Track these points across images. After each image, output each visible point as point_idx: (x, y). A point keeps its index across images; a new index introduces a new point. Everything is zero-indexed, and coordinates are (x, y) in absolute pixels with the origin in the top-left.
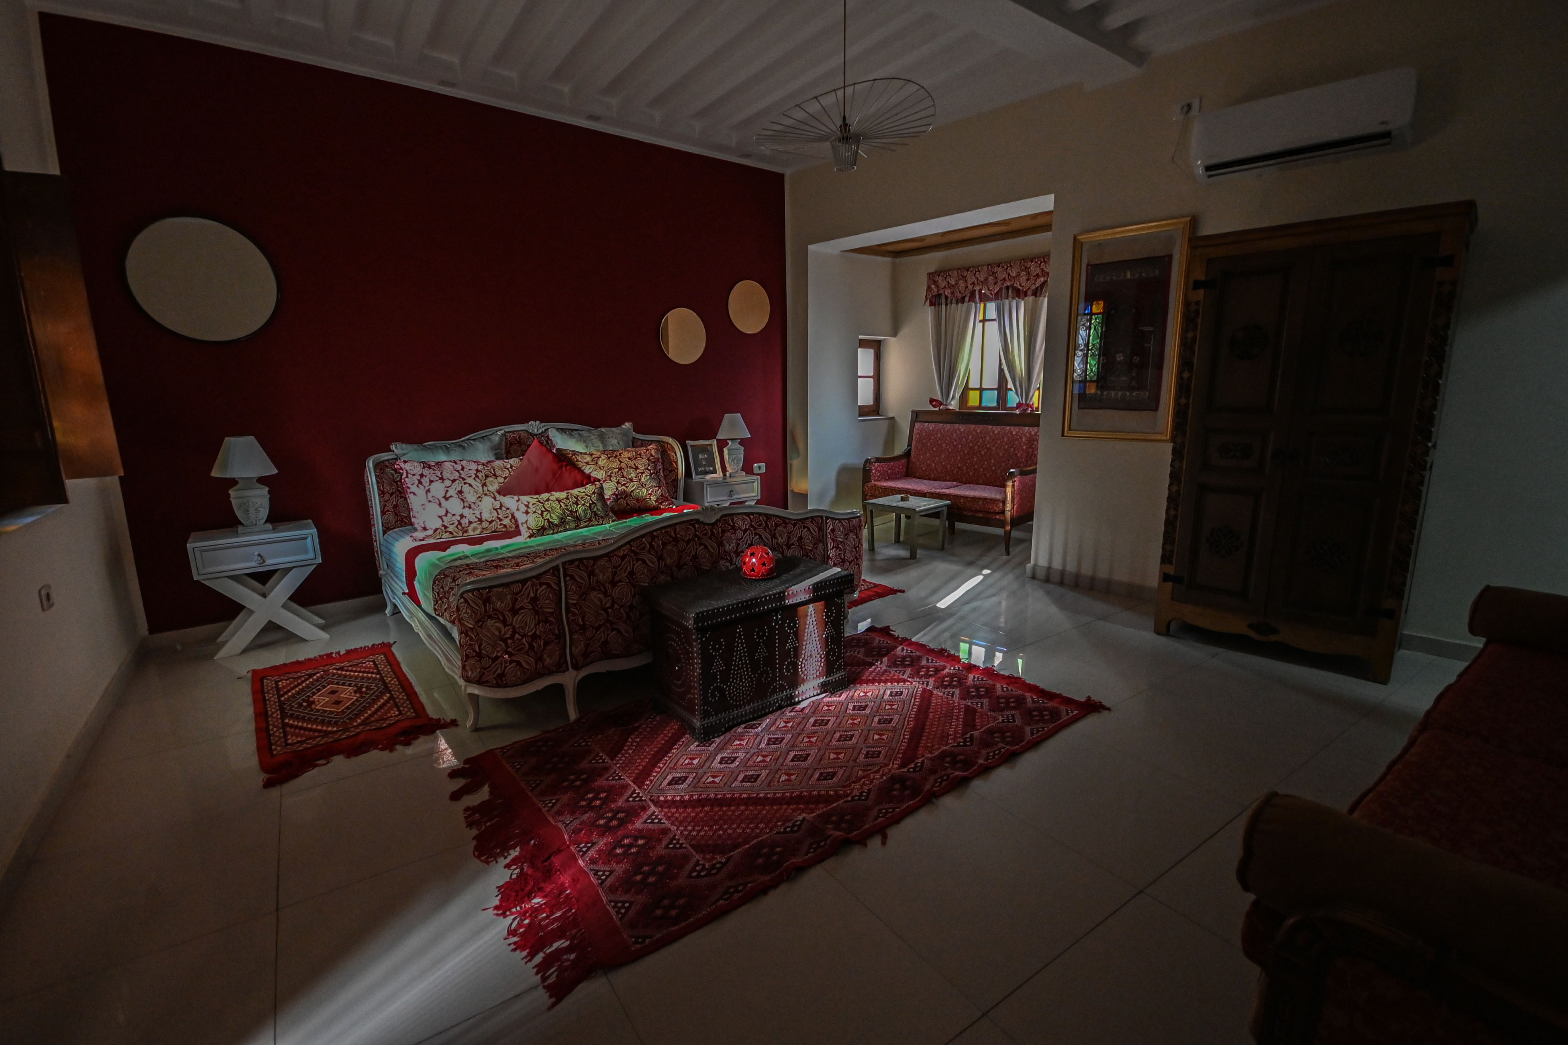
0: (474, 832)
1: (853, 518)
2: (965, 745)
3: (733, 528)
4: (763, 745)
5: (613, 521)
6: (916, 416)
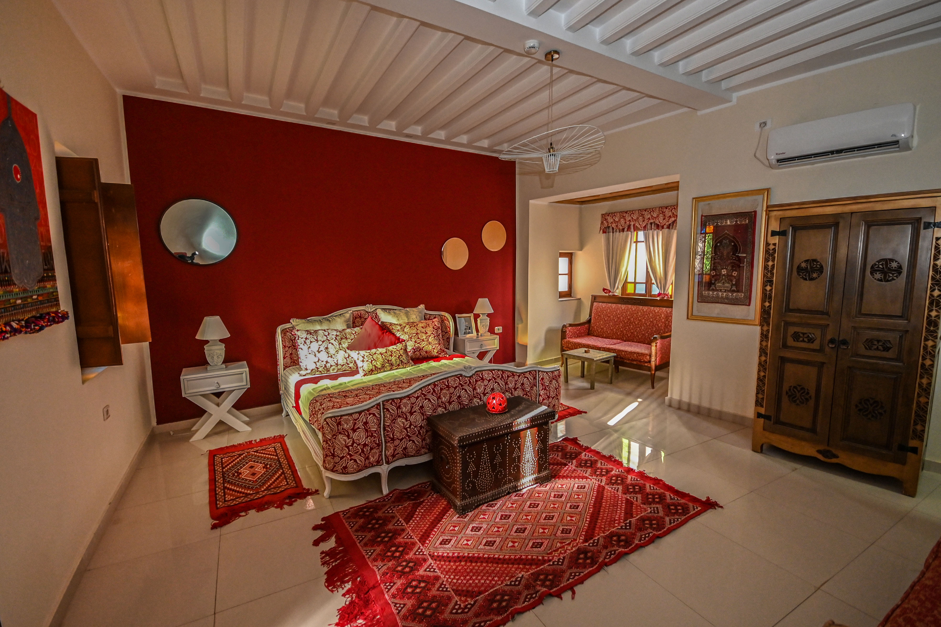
0: (326, 569)
1: (555, 371)
2: (626, 529)
3: (482, 379)
4: (498, 520)
5: (412, 366)
6: (595, 298)
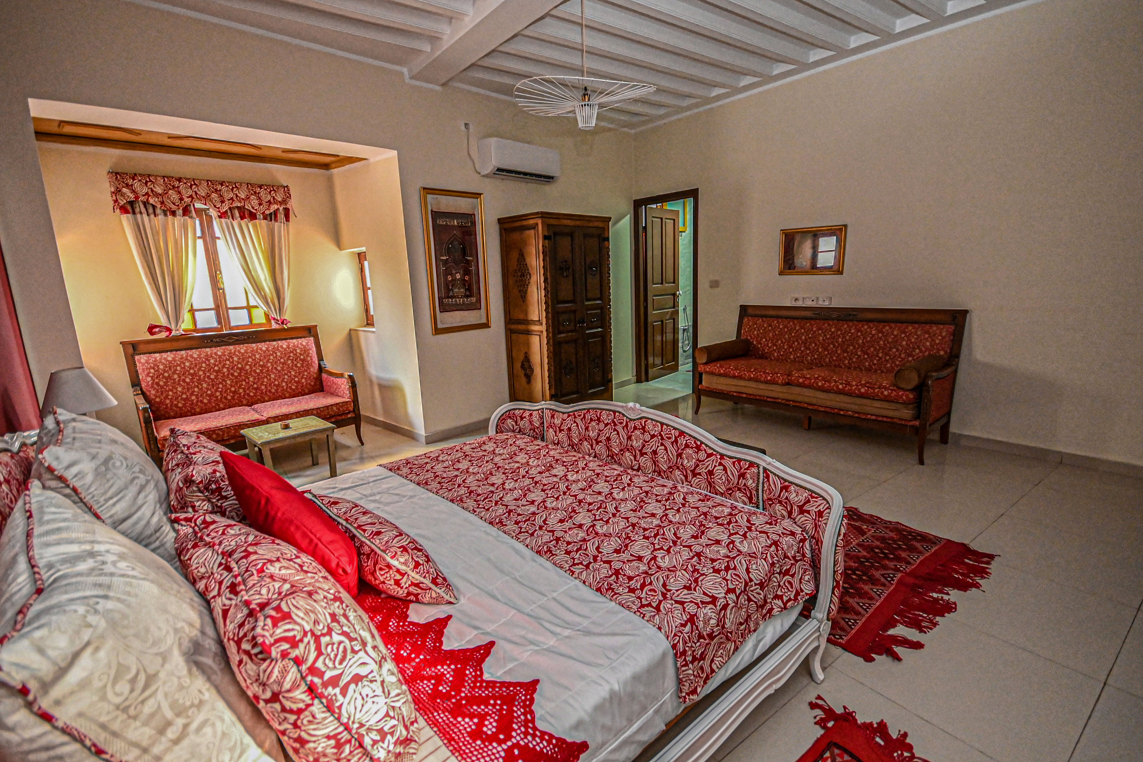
6: (132, 348)
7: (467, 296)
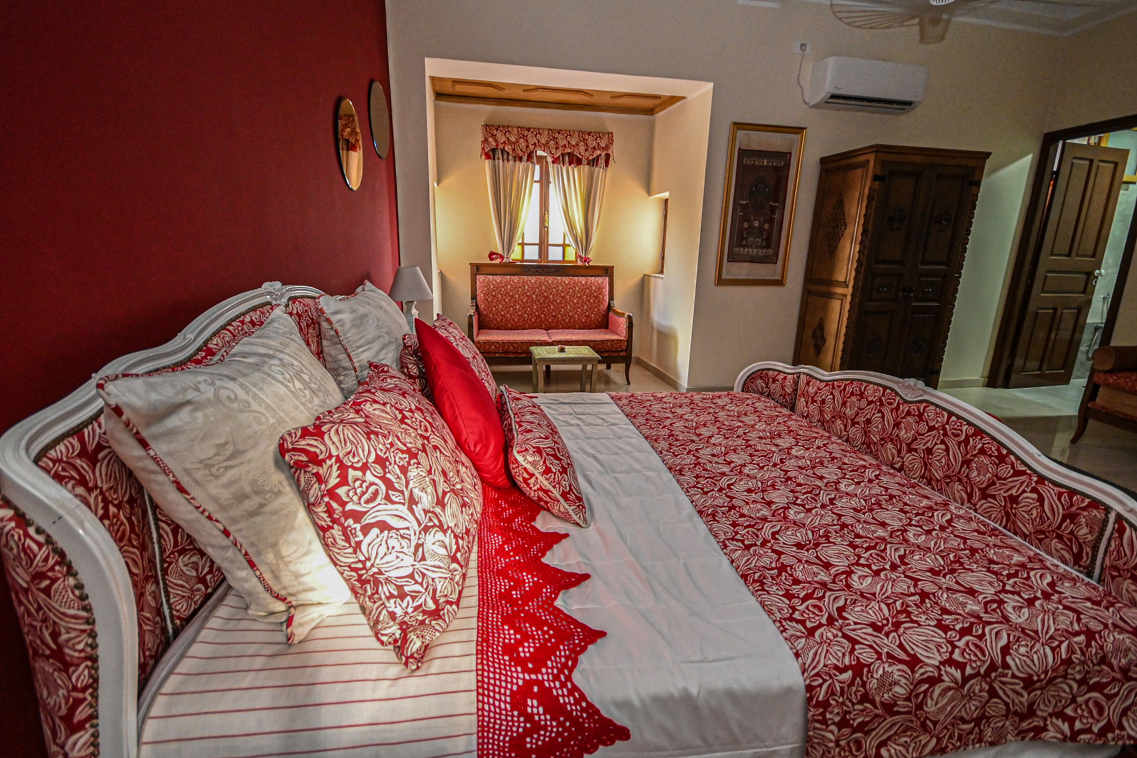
7: (762, 247)
